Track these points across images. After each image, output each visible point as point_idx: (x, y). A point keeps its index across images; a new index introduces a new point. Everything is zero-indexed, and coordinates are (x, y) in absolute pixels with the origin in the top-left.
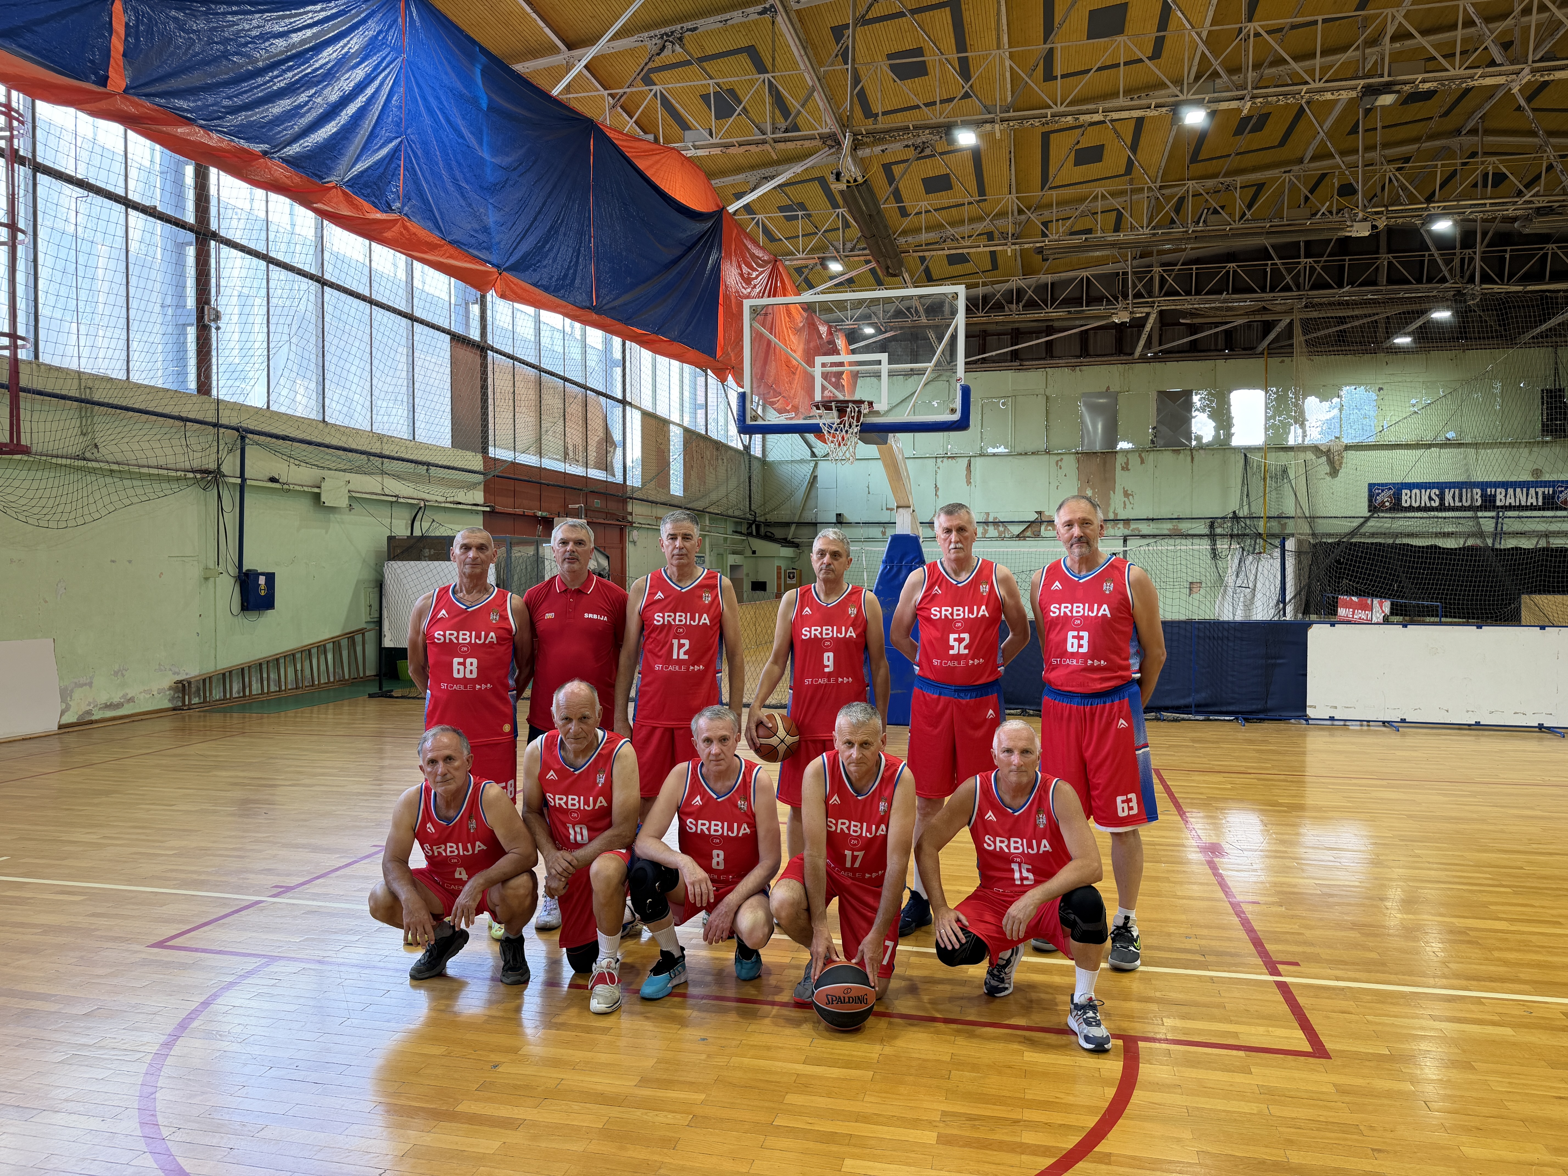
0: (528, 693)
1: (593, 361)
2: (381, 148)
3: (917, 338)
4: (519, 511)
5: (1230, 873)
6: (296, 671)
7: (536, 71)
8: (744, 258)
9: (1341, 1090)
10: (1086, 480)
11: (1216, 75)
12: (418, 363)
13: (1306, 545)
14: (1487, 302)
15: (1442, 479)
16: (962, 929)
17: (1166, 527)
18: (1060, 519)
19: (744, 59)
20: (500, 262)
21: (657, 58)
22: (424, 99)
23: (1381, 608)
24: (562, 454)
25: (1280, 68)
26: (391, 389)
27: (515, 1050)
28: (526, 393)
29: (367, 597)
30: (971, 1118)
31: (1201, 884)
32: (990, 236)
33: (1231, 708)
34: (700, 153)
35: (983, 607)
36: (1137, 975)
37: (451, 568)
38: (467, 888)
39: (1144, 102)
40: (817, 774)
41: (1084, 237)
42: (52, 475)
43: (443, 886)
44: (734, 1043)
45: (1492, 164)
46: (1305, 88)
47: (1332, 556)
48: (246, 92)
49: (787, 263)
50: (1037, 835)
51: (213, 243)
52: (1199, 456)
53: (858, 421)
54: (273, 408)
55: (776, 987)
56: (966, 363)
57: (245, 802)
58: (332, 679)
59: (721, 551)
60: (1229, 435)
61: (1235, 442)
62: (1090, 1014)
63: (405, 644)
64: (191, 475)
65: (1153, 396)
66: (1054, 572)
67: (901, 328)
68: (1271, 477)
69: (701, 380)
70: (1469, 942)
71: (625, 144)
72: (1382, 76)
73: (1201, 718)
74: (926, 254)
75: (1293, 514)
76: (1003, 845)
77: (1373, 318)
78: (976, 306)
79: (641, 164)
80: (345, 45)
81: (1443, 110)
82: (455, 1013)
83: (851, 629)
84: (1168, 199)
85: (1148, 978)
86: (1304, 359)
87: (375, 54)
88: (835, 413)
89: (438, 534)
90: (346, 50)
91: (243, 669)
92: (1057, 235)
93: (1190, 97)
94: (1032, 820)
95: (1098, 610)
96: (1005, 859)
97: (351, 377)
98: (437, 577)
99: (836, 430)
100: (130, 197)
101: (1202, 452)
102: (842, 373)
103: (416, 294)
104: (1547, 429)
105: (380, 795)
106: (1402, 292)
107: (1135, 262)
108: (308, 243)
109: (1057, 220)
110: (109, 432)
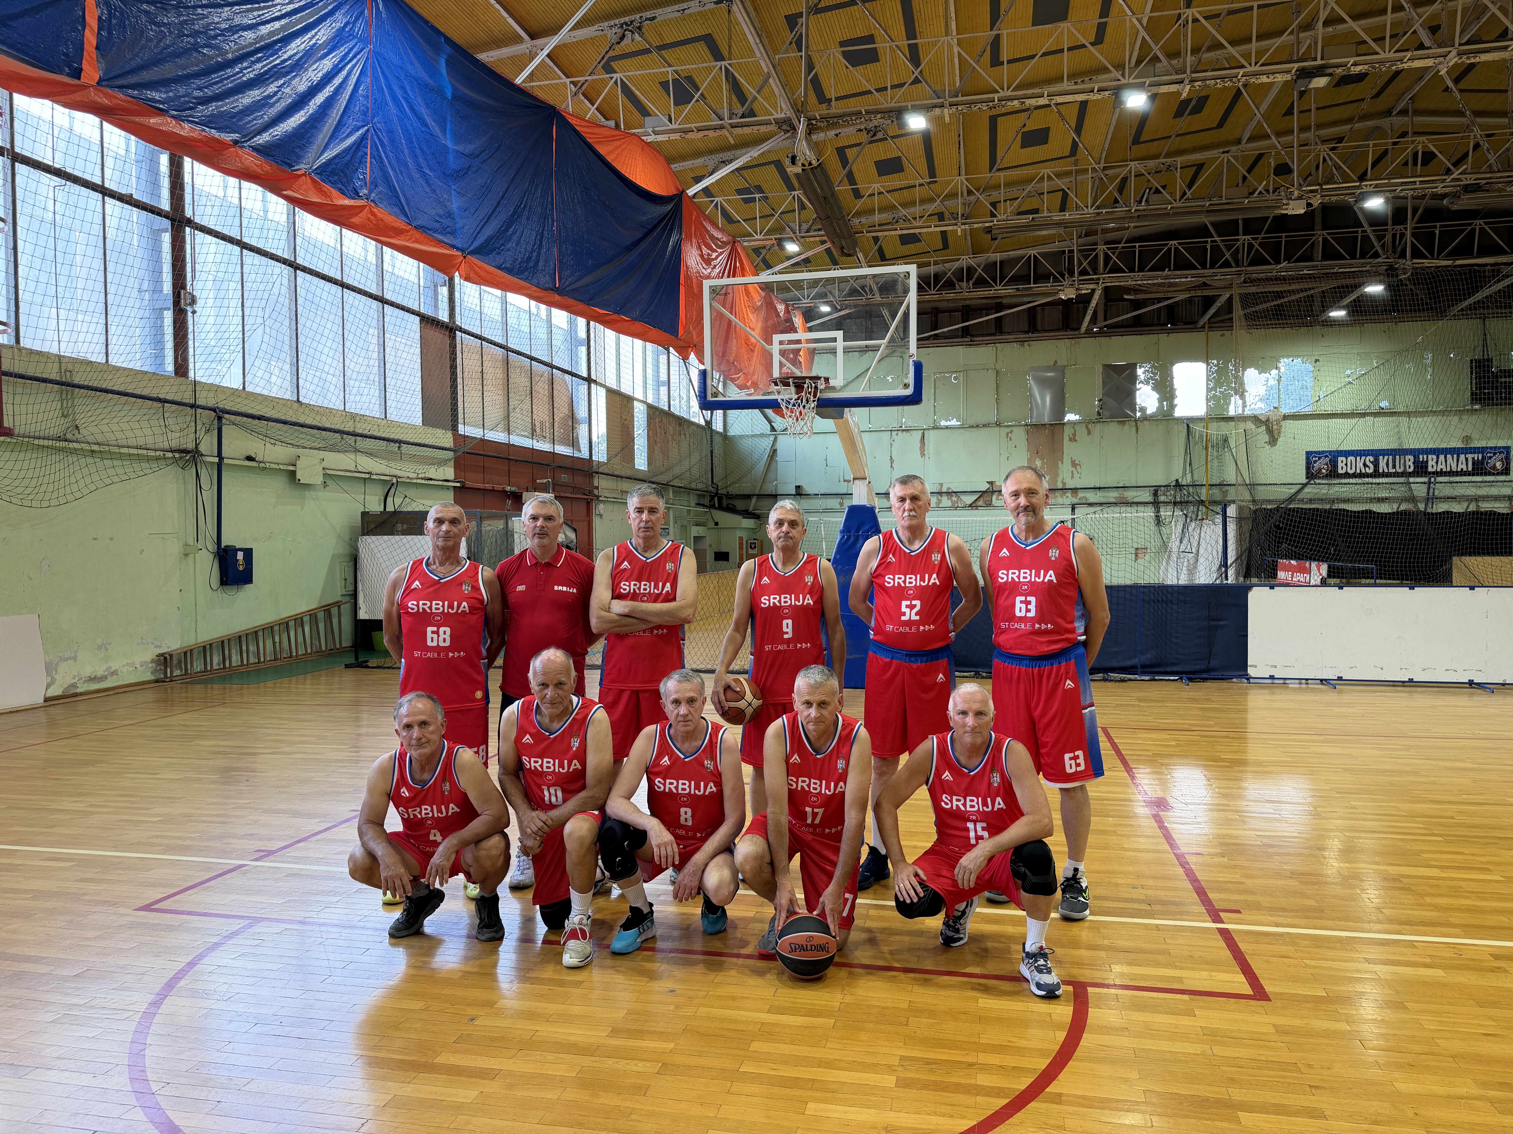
0: (499, 661)
1: (558, 340)
2: (348, 136)
3: (871, 316)
4: (488, 486)
5: (1174, 826)
6: (274, 643)
7: (500, 60)
8: (704, 240)
9: (1280, 1030)
10: (1035, 451)
11: (1156, 59)
12: (389, 344)
13: (1247, 511)
14: (1418, 276)
15: (1377, 446)
16: (920, 884)
17: (1112, 496)
18: (1007, 489)
19: (702, 47)
20: (465, 246)
21: (617, 47)
22: (390, 88)
23: (1319, 571)
24: (530, 431)
25: (1218, 52)
26: (363, 369)
27: (491, 1004)
28: (494, 373)
29: (342, 571)
30: (928, 1062)
31: (1147, 837)
32: (941, 216)
33: (1175, 669)
34: (660, 138)
35: (935, 576)
36: (1086, 924)
37: (423, 542)
38: (441, 848)
39: (1087, 86)
40: (777, 735)
41: (1031, 217)
42: (34, 456)
43: (418, 848)
44: (702, 994)
45: (1422, 143)
46: (1241, 72)
47: (1271, 521)
48: (216, 83)
49: (745, 244)
50: (990, 793)
51: (188, 229)
52: (1144, 426)
53: (815, 396)
54: (249, 388)
55: (741, 940)
56: (918, 340)
57: (227, 769)
58: (309, 651)
59: (685, 523)
60: (1172, 407)
61: (1178, 413)
62: (1041, 962)
63: (380, 616)
64: (170, 455)
65: (1099, 369)
66: (1002, 539)
67: (856, 306)
68: (1213, 446)
69: (663, 358)
70: (1402, 889)
71: (587, 130)
72: (1315, 59)
73: (1147, 678)
74: (879, 234)
75: (1233, 482)
76: (960, 804)
77: (1309, 293)
78: (928, 284)
79: (602, 150)
80: (313, 37)
81: (1374, 92)
82: (433, 969)
83: (808, 596)
84: (1112, 179)
85: (1096, 927)
86: (1243, 332)
87: (342, 45)
88: (792, 389)
89: (410, 509)
90: (314, 41)
91: (223, 642)
92: (1006, 215)
93: (1131, 81)
94: (986, 779)
95: (1045, 576)
96: (962, 817)
97: (324, 358)
98: (410, 551)
99: (794, 405)
100: (107, 185)
101: (1146, 422)
102: (799, 350)
103: (386, 277)
104: (1475, 398)
105: (357, 762)
106: (1337, 267)
107: (1081, 241)
108: (280, 228)
109: (1005, 201)
110: (89, 414)
